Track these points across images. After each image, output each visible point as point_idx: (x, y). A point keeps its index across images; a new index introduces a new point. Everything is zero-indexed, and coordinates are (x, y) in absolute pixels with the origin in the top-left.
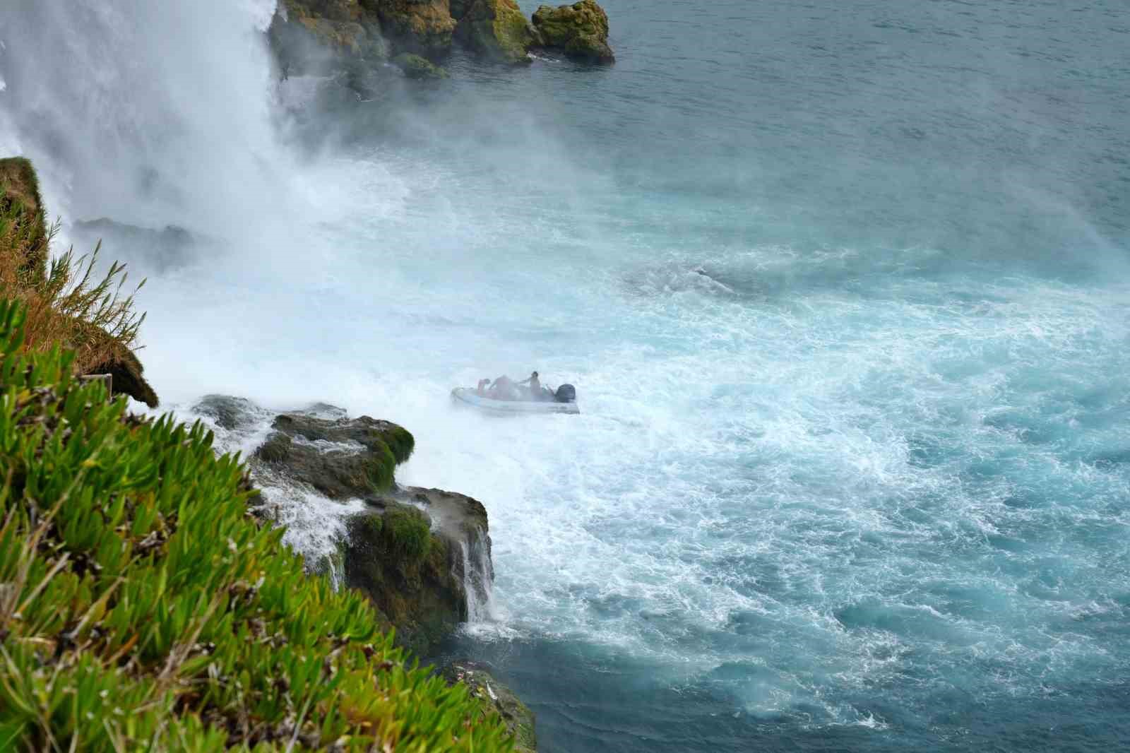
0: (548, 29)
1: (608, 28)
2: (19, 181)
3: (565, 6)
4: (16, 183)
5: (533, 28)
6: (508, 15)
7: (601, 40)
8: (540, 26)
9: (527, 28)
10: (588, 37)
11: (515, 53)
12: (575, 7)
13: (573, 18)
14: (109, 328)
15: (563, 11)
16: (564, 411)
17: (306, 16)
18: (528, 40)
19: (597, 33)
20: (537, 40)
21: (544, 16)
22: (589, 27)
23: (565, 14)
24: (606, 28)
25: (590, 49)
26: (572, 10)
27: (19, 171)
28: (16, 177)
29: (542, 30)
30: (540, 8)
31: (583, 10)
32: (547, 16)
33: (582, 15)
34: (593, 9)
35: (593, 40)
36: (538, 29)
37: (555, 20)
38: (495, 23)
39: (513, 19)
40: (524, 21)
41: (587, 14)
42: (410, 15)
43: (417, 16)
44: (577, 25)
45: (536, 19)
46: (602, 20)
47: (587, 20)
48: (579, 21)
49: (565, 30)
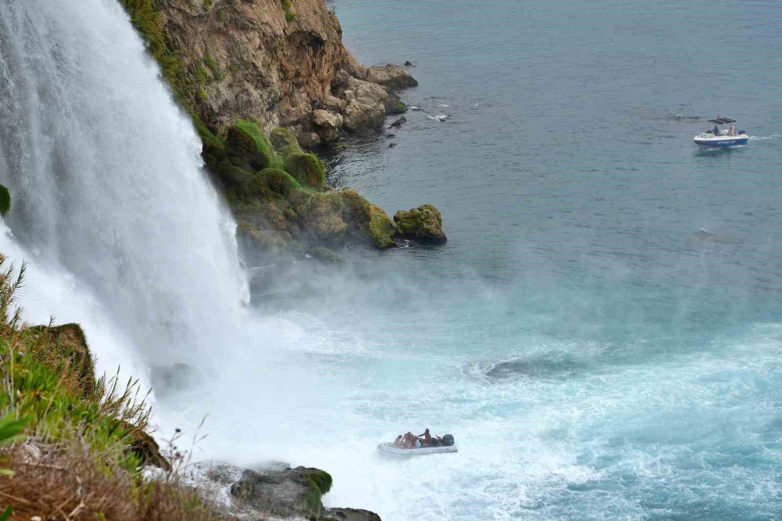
0: (404, 224)
1: (441, 221)
2: (73, 338)
3: (414, 209)
4: (72, 339)
5: (394, 224)
6: (378, 217)
7: (437, 228)
8: (399, 222)
9: (390, 224)
10: (429, 227)
11: (385, 241)
12: (419, 209)
13: (419, 216)
14: (132, 421)
15: (412, 212)
16: (448, 451)
17: (254, 229)
18: (392, 232)
19: (435, 223)
20: (398, 231)
21: (401, 216)
22: (429, 220)
23: (414, 214)
24: (440, 220)
25: (431, 234)
26: (418, 211)
27: (73, 331)
28: (71, 335)
29: (401, 225)
30: (398, 212)
31: (425, 210)
32: (403, 216)
33: (424, 213)
34: (431, 209)
35: (432, 228)
36: (398, 224)
37: (408, 218)
38: (370, 223)
39: (381, 220)
40: (389, 221)
41: (427, 213)
42: (318, 223)
43: (322, 224)
44: (422, 220)
45: (396, 219)
46: (437, 216)
47: (428, 216)
48: (423, 217)
49: (415, 223)
